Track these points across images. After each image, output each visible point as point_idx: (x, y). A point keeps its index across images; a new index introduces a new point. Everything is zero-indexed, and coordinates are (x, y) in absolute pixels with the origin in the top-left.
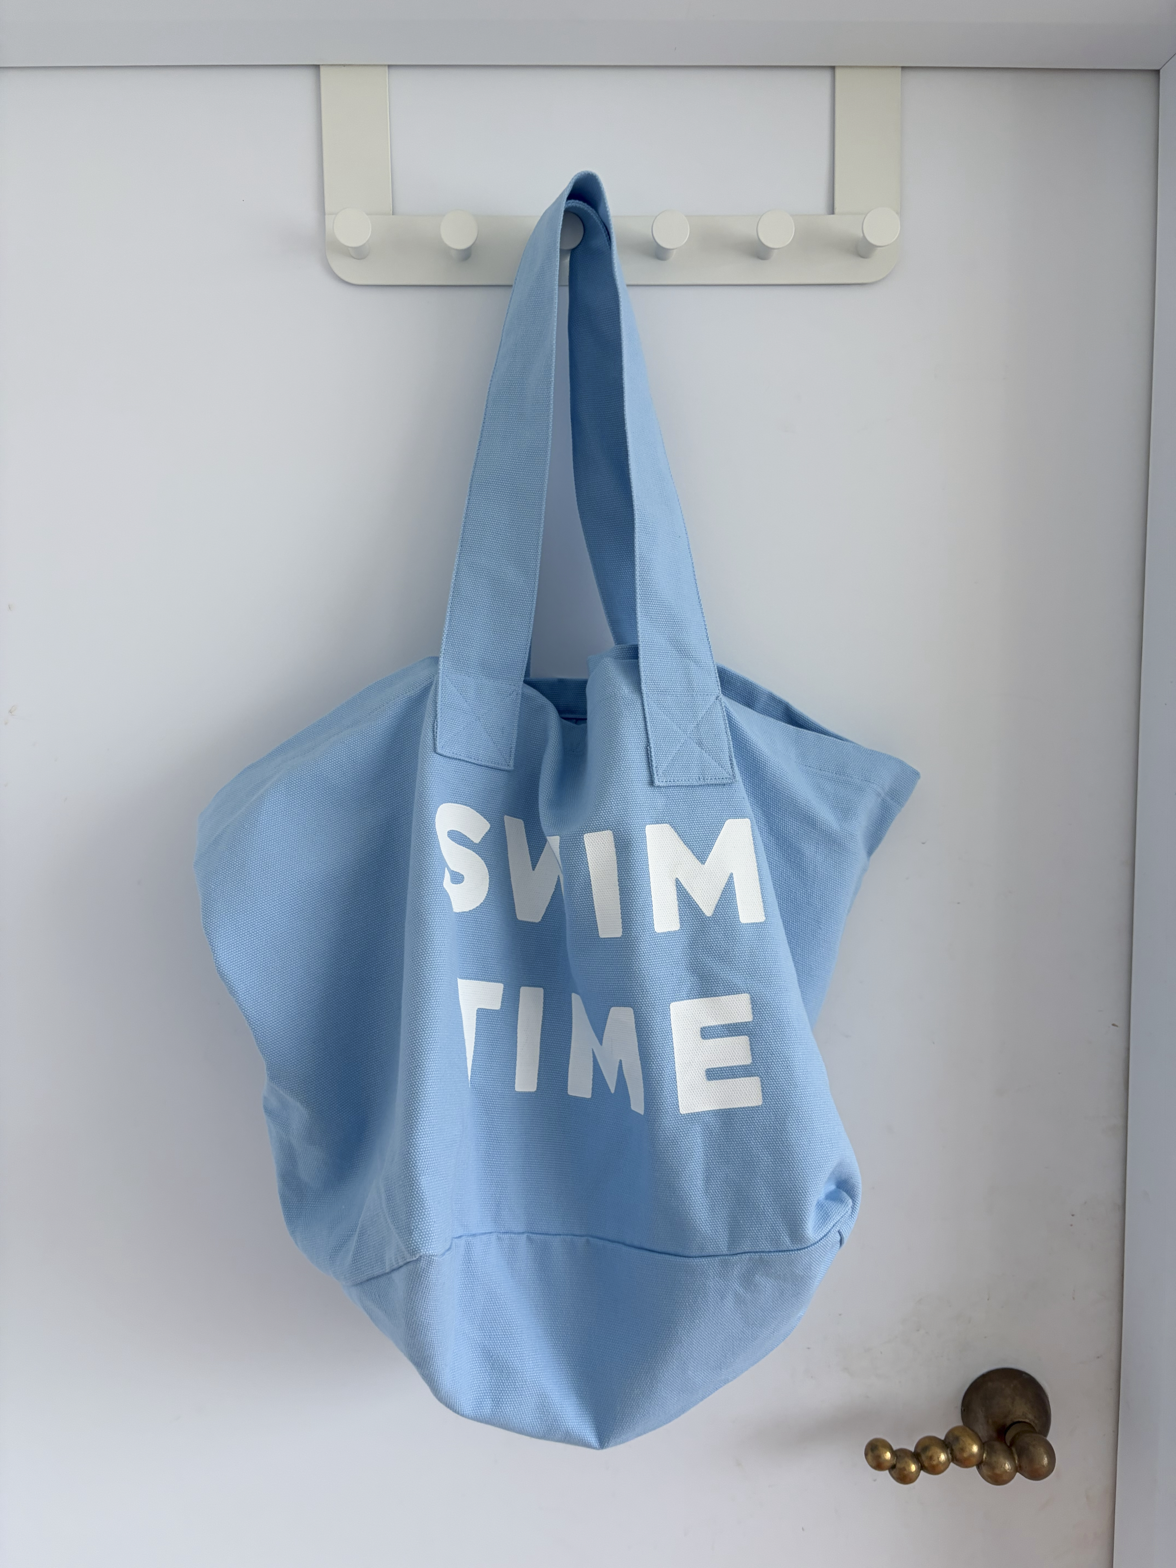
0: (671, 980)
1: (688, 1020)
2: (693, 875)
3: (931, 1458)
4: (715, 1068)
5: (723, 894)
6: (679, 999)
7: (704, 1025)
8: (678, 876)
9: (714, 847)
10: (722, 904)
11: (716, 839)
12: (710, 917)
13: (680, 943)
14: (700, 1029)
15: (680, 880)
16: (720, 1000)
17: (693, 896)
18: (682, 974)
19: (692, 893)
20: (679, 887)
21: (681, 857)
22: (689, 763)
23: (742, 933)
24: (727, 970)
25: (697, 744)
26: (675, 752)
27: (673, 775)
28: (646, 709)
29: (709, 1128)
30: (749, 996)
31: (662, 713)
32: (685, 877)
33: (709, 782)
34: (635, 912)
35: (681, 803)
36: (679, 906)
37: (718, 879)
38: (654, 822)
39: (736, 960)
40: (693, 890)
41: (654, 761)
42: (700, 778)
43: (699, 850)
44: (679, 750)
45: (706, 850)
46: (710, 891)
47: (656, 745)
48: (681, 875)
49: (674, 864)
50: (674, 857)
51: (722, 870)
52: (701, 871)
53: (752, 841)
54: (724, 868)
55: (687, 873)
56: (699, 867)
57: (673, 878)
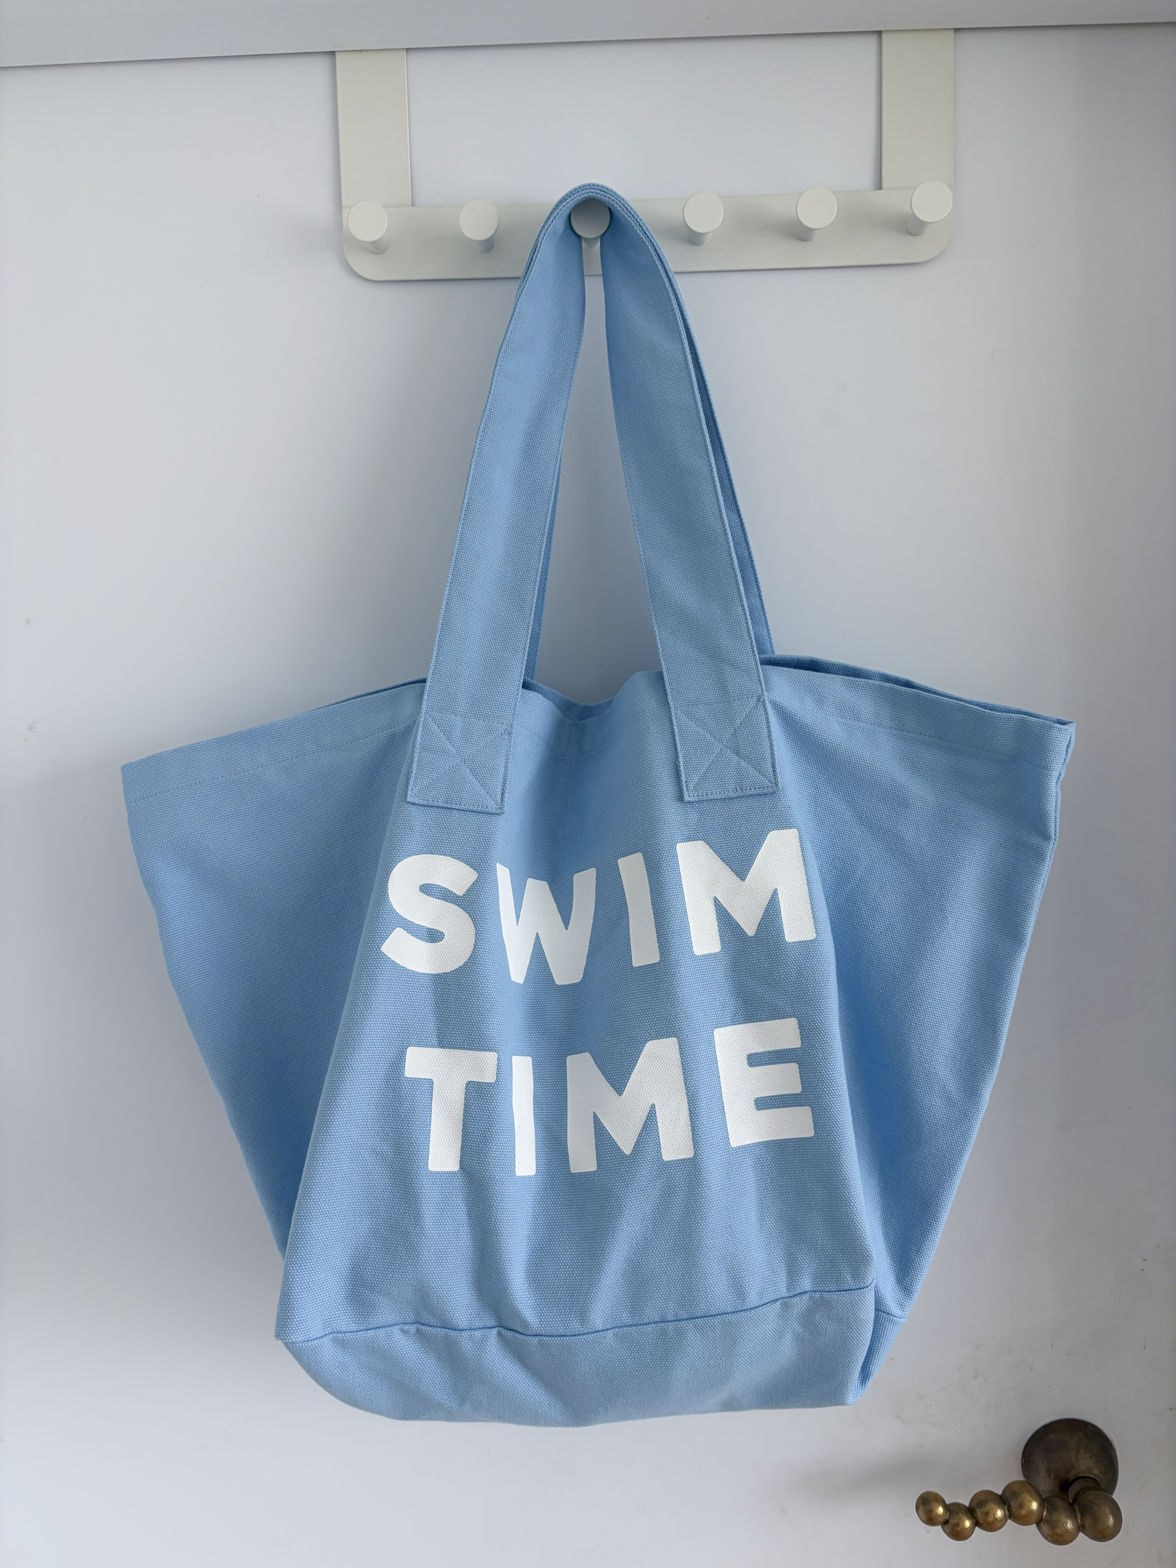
0: (714, 1005)
1: (733, 1046)
2: (733, 892)
3: (987, 1514)
4: (764, 1097)
5: (766, 912)
6: (722, 1025)
7: (750, 1052)
8: (717, 894)
9: (755, 862)
10: (764, 923)
11: (758, 853)
12: (753, 937)
13: (722, 965)
14: (746, 1056)
15: (719, 898)
16: (766, 1024)
17: (733, 915)
18: (725, 998)
19: (733, 912)
20: (718, 906)
21: (719, 874)
22: (724, 773)
23: (787, 953)
24: (772, 993)
25: (734, 753)
26: (708, 763)
27: (705, 788)
28: (674, 723)
29: (760, 1161)
30: (796, 1021)
31: (694, 724)
32: (724, 896)
33: (748, 792)
34: (672, 934)
35: (717, 817)
36: (719, 926)
37: (761, 896)
38: (686, 840)
39: (781, 981)
40: (733, 909)
41: (683, 776)
42: (738, 789)
43: (738, 867)
44: (713, 761)
45: (746, 866)
46: (751, 909)
47: (685, 757)
48: (719, 894)
49: (711, 883)
50: (711, 875)
51: (765, 886)
52: (741, 888)
53: (801, 853)
54: (766, 883)
55: (726, 891)
56: (738, 884)
57: (711, 897)
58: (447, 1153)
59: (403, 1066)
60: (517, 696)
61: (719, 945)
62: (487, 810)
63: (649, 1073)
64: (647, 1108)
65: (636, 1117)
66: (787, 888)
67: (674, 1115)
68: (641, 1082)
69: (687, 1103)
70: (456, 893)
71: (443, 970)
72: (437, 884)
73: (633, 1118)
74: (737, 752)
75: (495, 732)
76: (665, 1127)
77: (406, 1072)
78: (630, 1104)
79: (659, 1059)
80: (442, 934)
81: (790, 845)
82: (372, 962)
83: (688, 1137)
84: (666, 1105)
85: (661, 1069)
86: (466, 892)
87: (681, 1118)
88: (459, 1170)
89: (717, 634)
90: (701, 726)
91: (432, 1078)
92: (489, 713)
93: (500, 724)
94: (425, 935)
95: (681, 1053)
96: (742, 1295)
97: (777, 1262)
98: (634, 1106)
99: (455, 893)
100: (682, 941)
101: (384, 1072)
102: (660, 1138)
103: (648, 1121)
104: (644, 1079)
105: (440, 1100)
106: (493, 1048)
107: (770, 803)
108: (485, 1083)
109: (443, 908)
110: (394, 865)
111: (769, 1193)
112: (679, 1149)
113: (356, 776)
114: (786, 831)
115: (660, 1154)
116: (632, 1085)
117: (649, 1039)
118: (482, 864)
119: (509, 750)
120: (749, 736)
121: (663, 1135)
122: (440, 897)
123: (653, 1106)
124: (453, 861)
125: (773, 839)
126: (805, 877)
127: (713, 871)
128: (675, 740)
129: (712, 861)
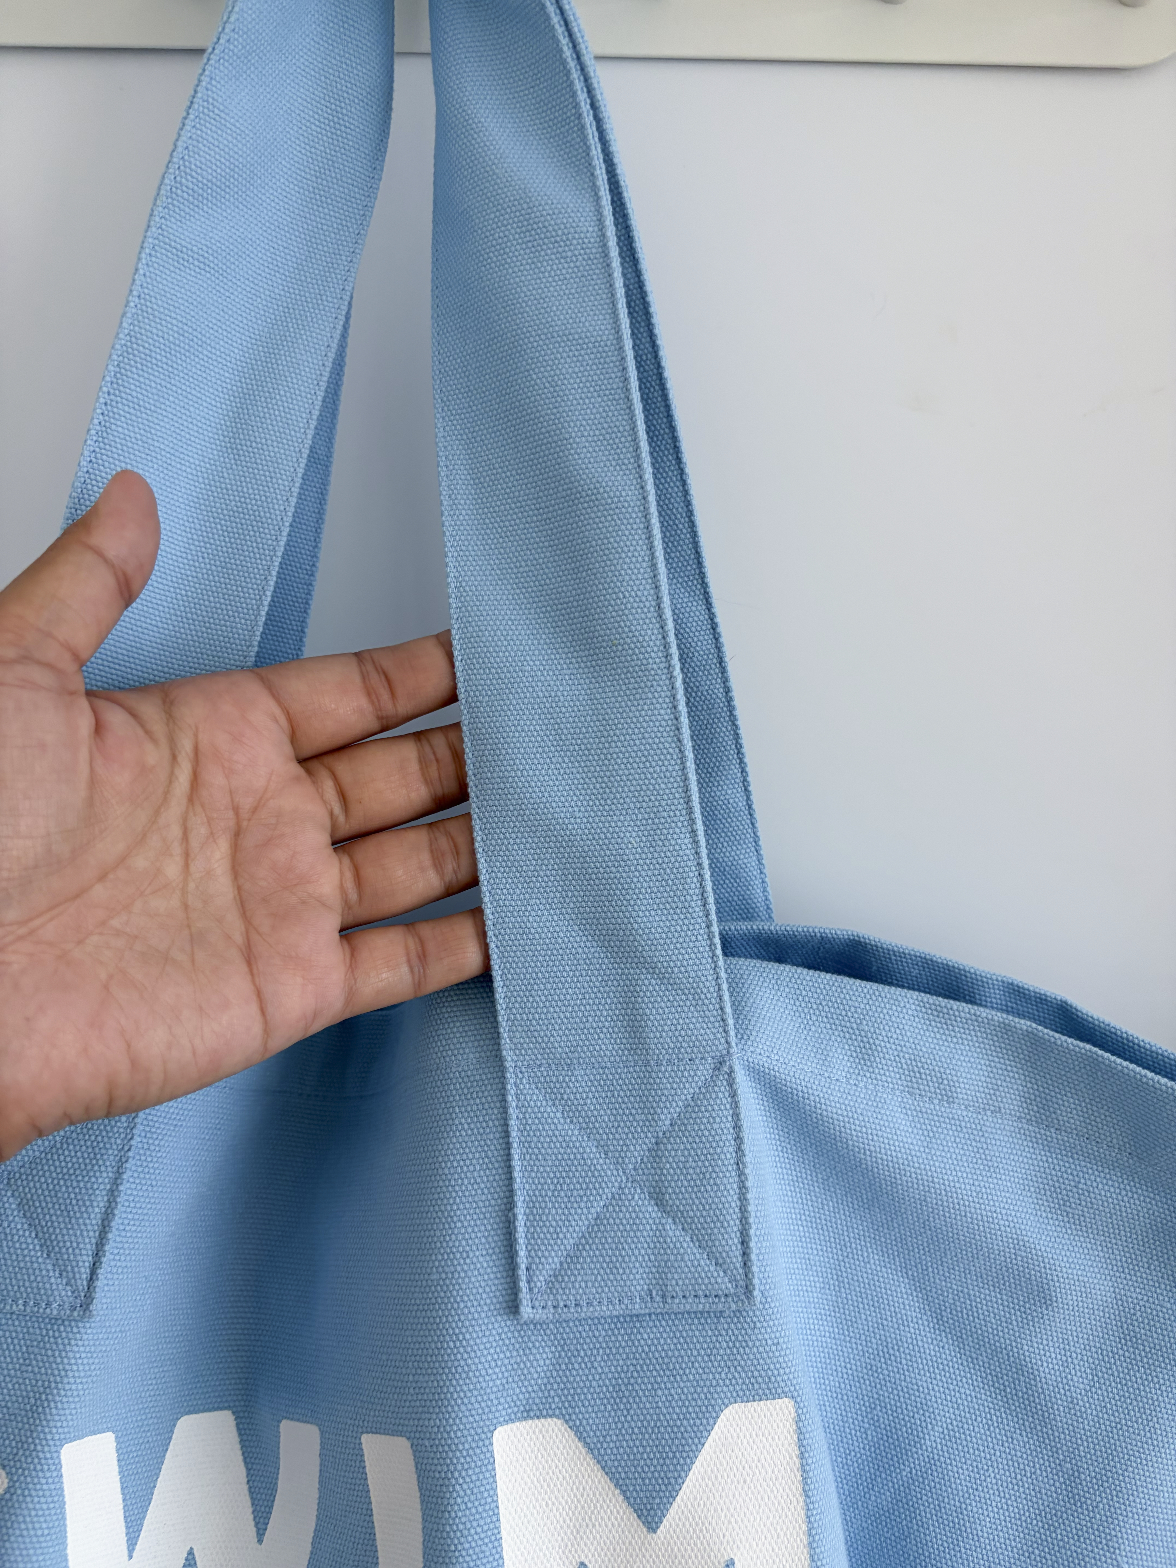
11: (692, 1463)
22: (623, 1253)
25: (651, 1198)
26: (586, 1223)
27: (574, 1287)
28: (511, 1111)
31: (559, 1115)
33: (676, 1305)
35: (599, 1358)
38: (518, 1416)
41: (523, 1251)
42: (654, 1293)
43: (641, 1493)
44: (597, 1219)
45: (661, 1493)
47: (531, 1205)
48: (593, 1555)
49: (575, 1526)
50: (576, 1507)
51: (705, 1550)
52: (647, 1550)
53: (797, 1461)
54: (709, 1545)
55: (608, 1549)
56: (640, 1537)
57: (571, 1563)
66: (758, 1558)
74: (658, 1198)
89: (628, 897)
90: (575, 1120)
107: (730, 1332)
114: (766, 1405)
120: (691, 1157)
125: (731, 1426)
128: (508, 1157)
129: (580, 1470)
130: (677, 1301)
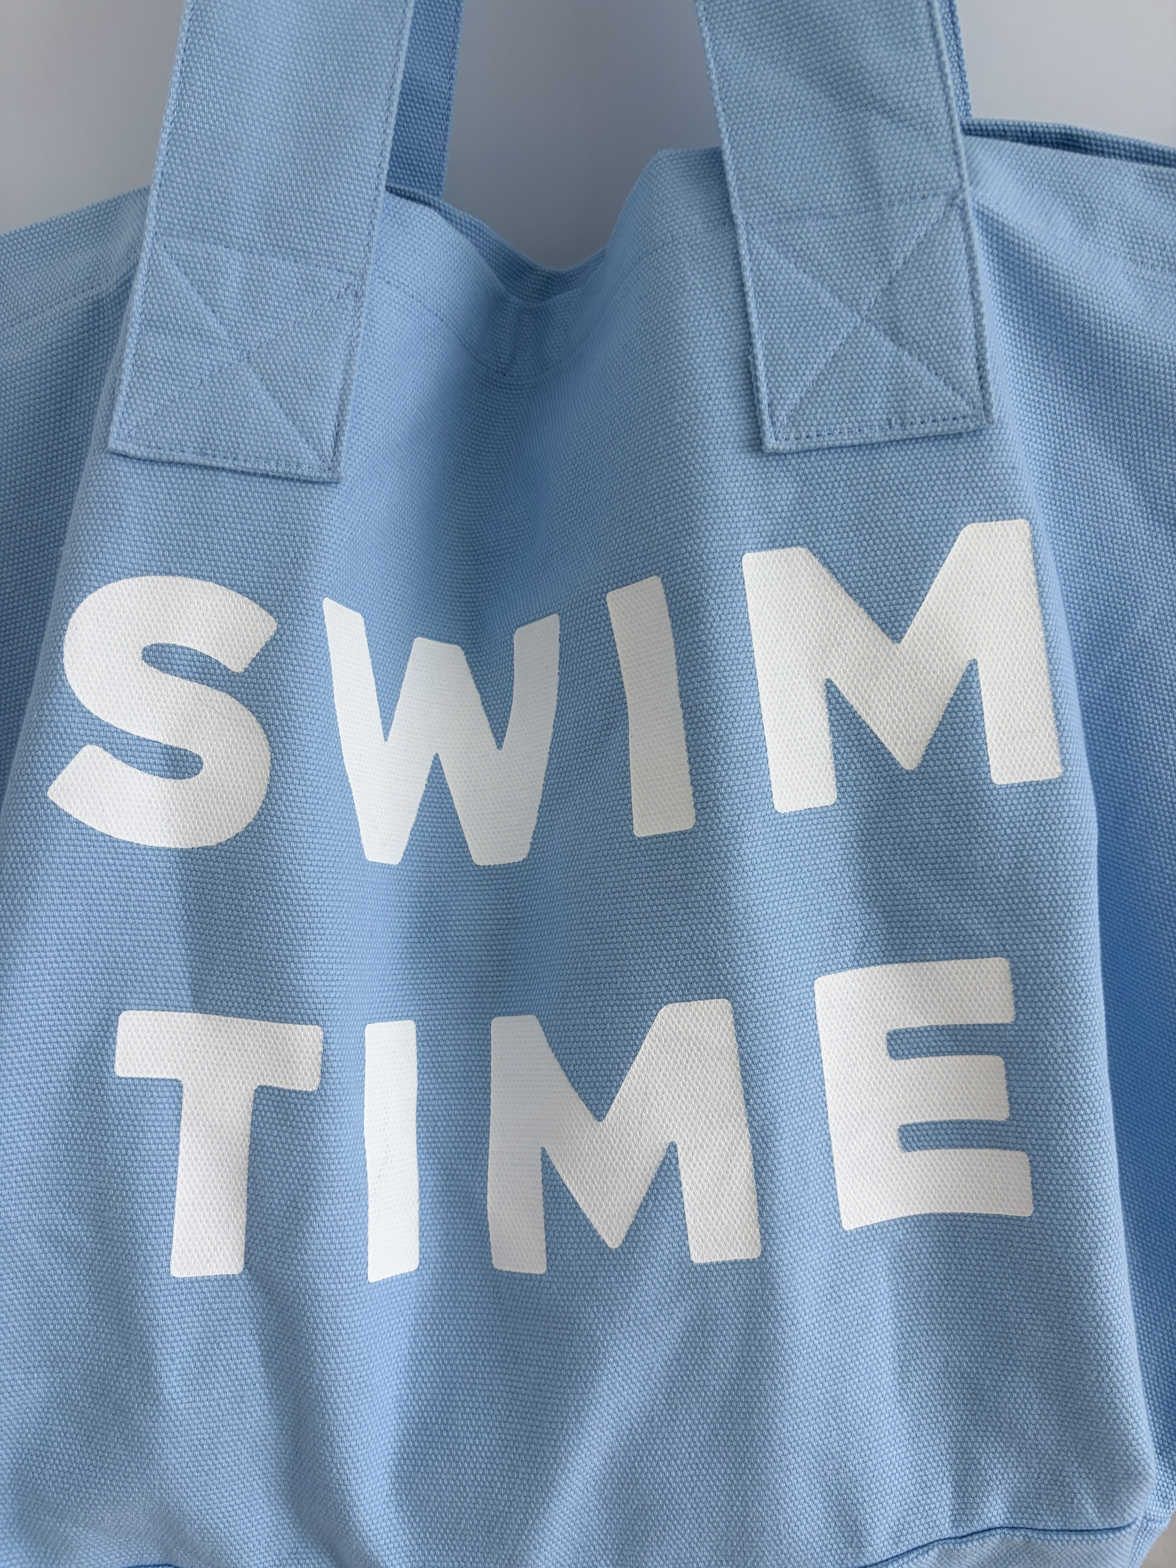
0: (817, 924)
1: (857, 1014)
2: (870, 669)
4: (921, 1124)
5: (948, 715)
6: (834, 967)
7: (895, 1027)
8: (832, 674)
9: (927, 598)
10: (943, 739)
11: (934, 577)
12: (913, 772)
13: (837, 835)
14: (885, 1036)
15: (836, 683)
16: (935, 968)
17: (869, 722)
18: (843, 908)
19: (868, 714)
20: (834, 701)
21: (840, 627)
22: (862, 384)
23: (994, 810)
24: (954, 899)
25: (886, 334)
26: (824, 361)
27: (815, 418)
28: (744, 263)
29: (904, 1255)
30: (1007, 964)
31: (792, 266)
32: (848, 677)
33: (916, 430)
34: (726, 767)
35: (840, 490)
36: (835, 747)
37: (938, 677)
38: (765, 545)
39: (977, 875)
40: (870, 708)
41: (764, 390)
42: (893, 421)
43: (885, 609)
44: (835, 355)
45: (905, 606)
46: (912, 708)
47: (769, 345)
48: (839, 672)
49: (820, 647)
50: (821, 629)
51: (948, 653)
52: (891, 660)
53: (1033, 578)
54: (952, 648)
55: (854, 665)
56: (884, 650)
57: (818, 681)
58: (216, 1238)
59: (110, 1052)
60: (374, 204)
61: (832, 790)
62: (299, 472)
63: (664, 1075)
64: (658, 1151)
65: (633, 1169)
66: (999, 660)
67: (719, 1167)
68: (646, 1094)
69: (748, 1143)
70: (229, 666)
71: (200, 840)
72: (184, 645)
73: (627, 1170)
74: (895, 334)
75: (322, 291)
76: (697, 1192)
77: (117, 1065)
78: (620, 1141)
79: (689, 1044)
80: (197, 760)
81: (1010, 557)
82: (28, 824)
83: (749, 1215)
84: (701, 1147)
85: (691, 1067)
86: (250, 665)
87: (733, 1176)
88: (243, 1273)
90: (808, 270)
91: (180, 1078)
92: (309, 242)
93: (335, 272)
94: (157, 761)
95: (738, 1034)
96: (855, 1539)
97: (935, 1465)
98: (630, 1146)
99: (225, 667)
100: (749, 781)
101: (68, 1067)
102: (687, 1215)
103: (660, 1180)
104: (654, 1087)
105: (198, 1125)
106: (312, 1017)
107: (968, 456)
108: (295, 1091)
109: (199, 699)
110: (77, 599)
111: (923, 1322)
112: (728, 1239)
113: (26, 404)
114: (1002, 525)
115: (684, 1249)
116: (625, 1100)
117: (665, 1000)
118: (286, 599)
119: (355, 335)
120: (925, 292)
121: (693, 1210)
122: (191, 675)
123: (672, 1148)
124: (220, 592)
125: (970, 544)
126: (1042, 634)
127: (827, 618)
128: (745, 305)
129: (824, 595)
130: (916, 426)
